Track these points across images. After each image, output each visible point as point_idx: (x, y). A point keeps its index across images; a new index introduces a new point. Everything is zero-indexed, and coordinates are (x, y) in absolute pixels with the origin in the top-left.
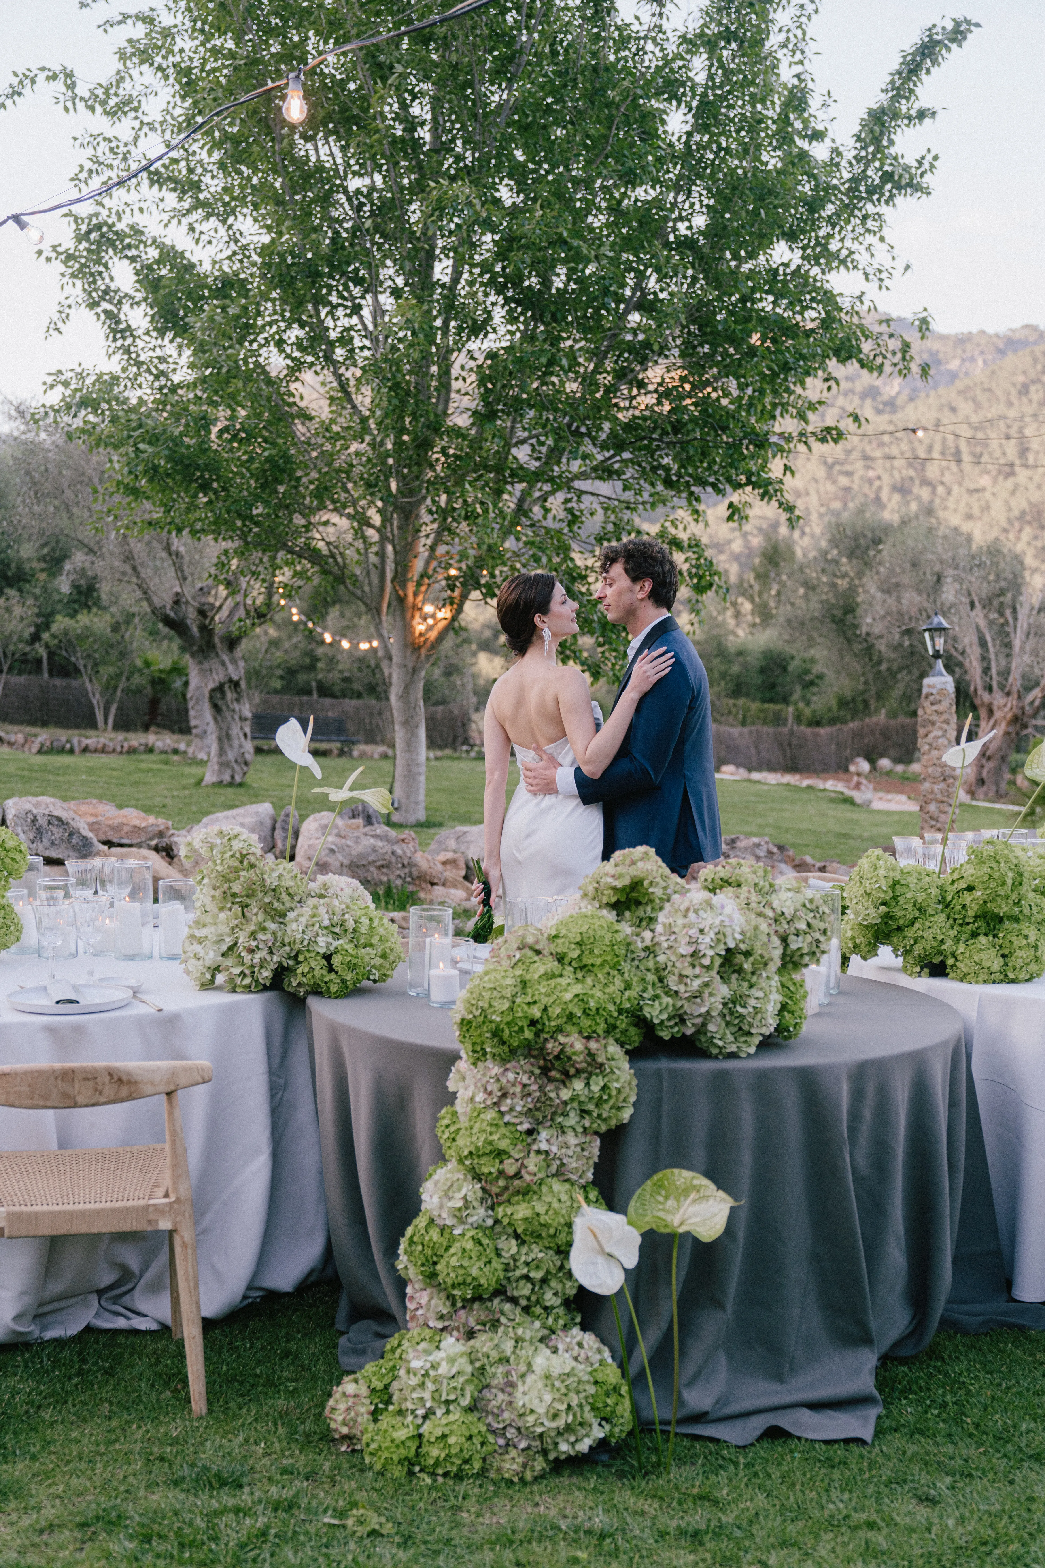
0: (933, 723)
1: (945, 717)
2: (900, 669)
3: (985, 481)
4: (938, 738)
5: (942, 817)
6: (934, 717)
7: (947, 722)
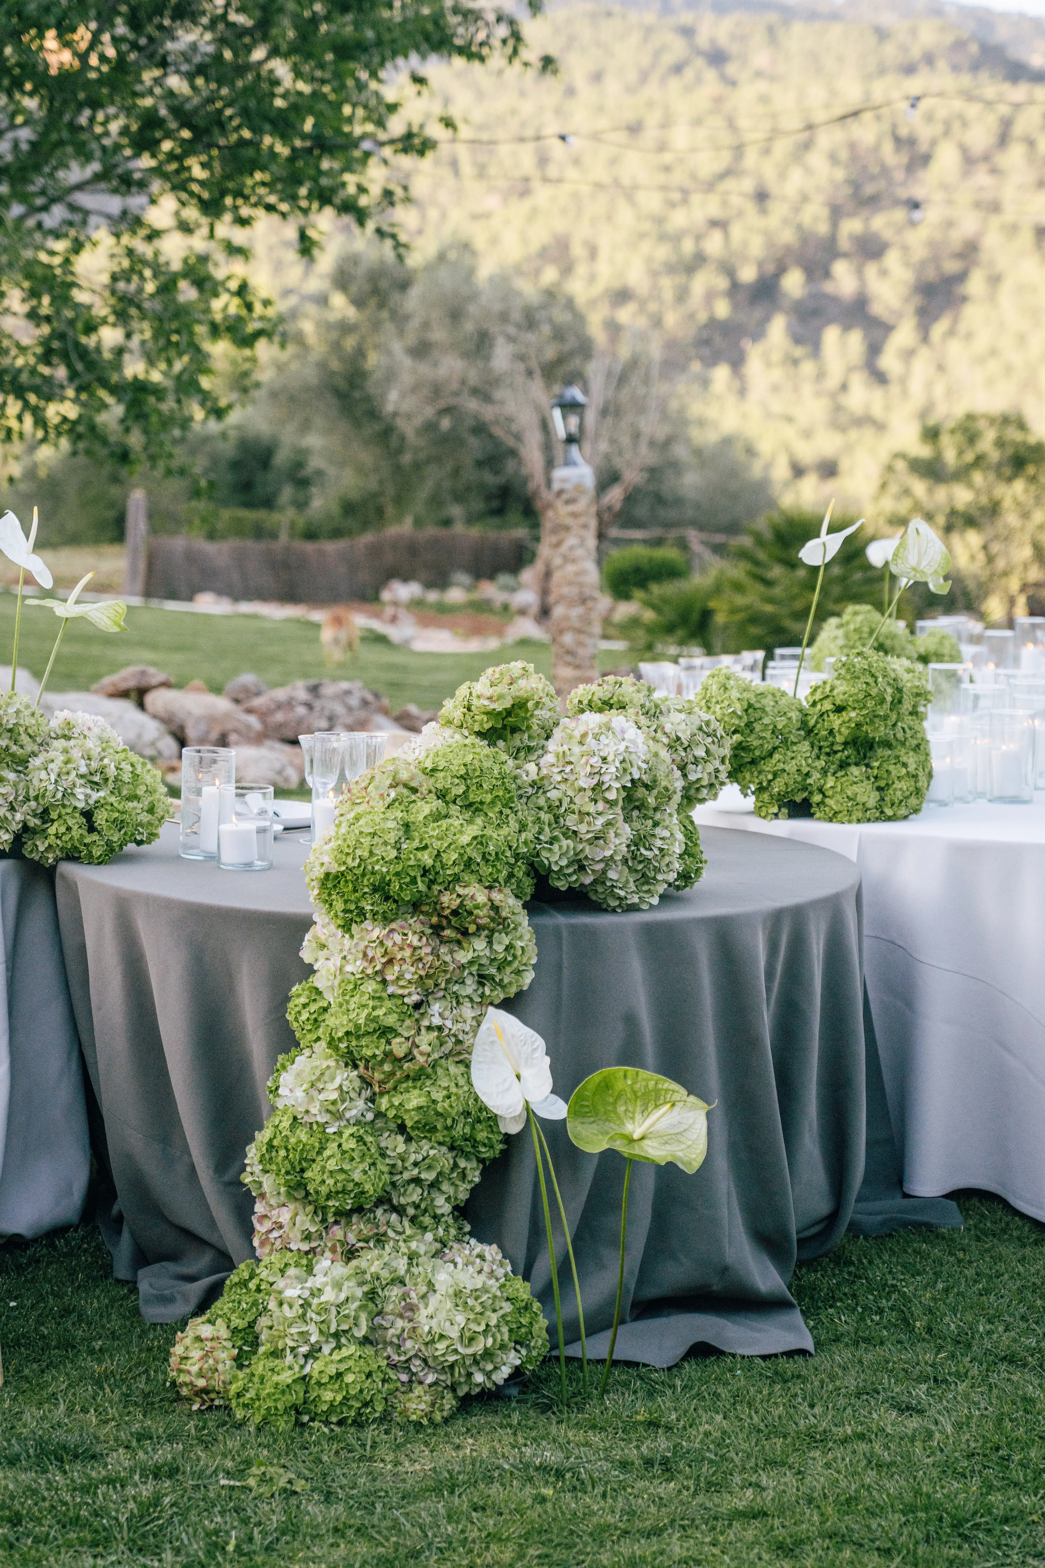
0: (567, 528)
1: (582, 520)
3: (492, 202)
4: (572, 548)
6: (569, 521)
7: (585, 526)
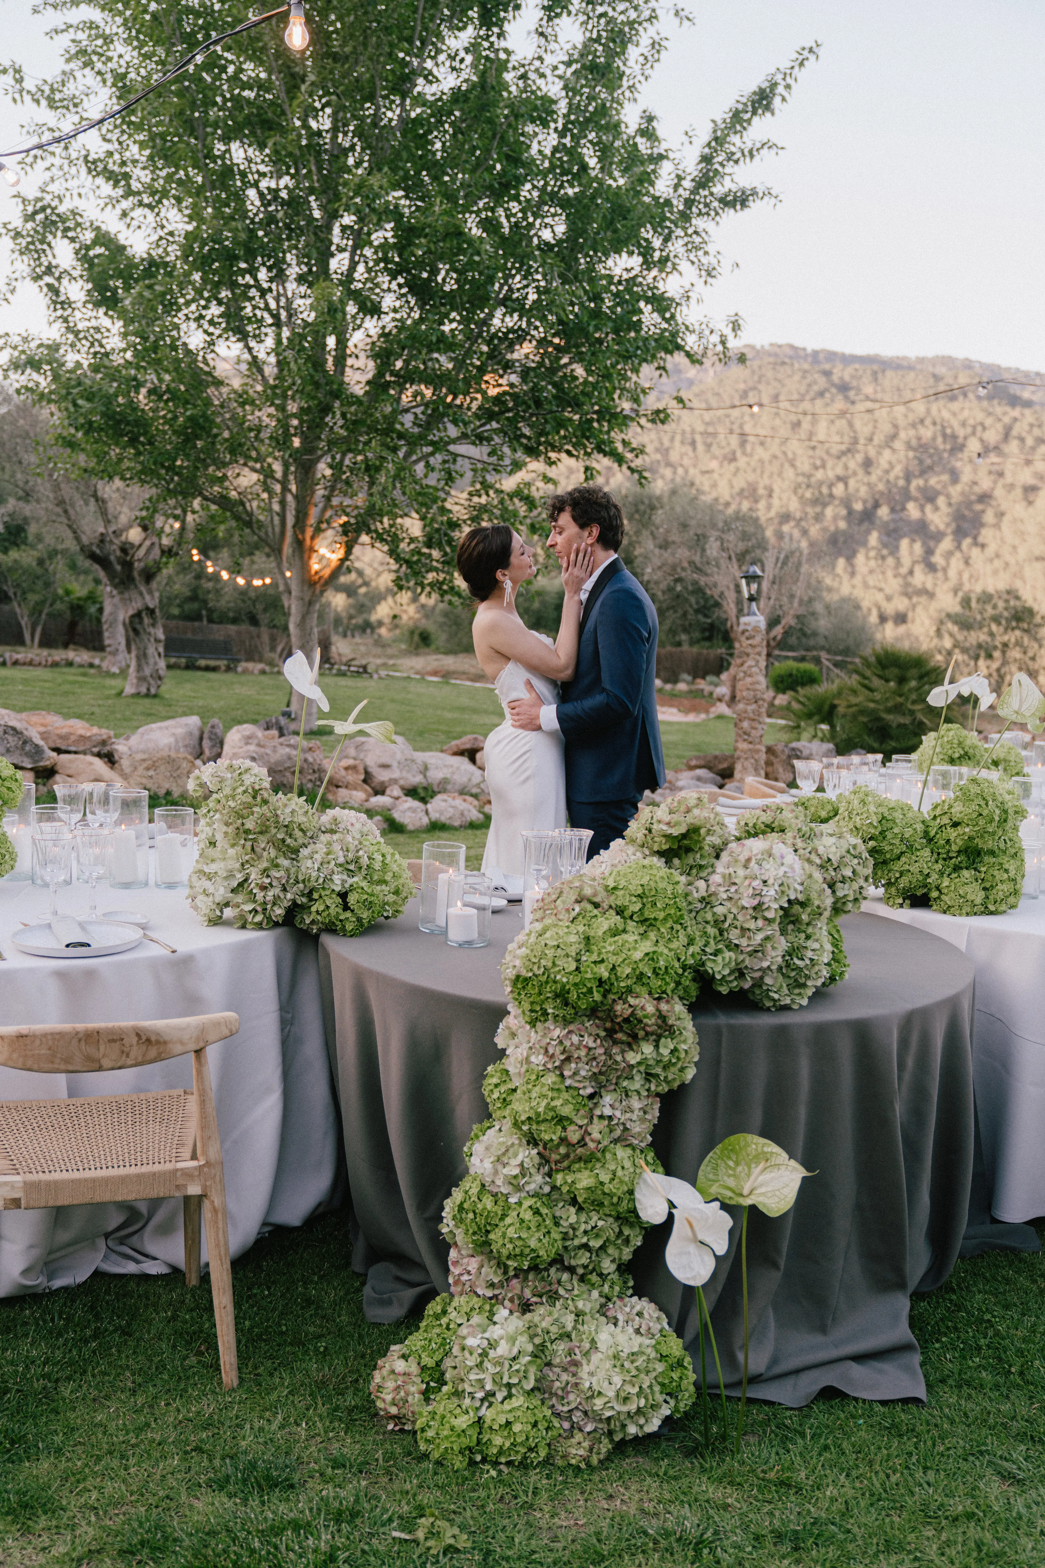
0: (748, 655)
1: (758, 650)
2: (668, 609)
4: (750, 667)
5: (753, 733)
6: (749, 650)
7: (759, 654)
